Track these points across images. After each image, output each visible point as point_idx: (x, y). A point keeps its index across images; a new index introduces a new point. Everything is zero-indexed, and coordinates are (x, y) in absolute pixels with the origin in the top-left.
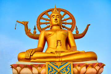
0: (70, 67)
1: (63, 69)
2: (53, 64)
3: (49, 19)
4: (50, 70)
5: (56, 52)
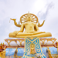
0: (38, 40)
1: (34, 42)
2: (29, 39)
3: (26, 18)
4: (27, 42)
5: (30, 32)
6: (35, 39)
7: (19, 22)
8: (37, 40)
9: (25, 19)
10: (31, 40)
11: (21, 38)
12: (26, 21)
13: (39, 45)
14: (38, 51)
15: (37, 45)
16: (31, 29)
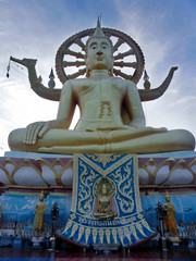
0: (131, 166)
1: (114, 172)
2: (90, 159)
3: (84, 53)
4: (84, 173)
5: (98, 129)
6: (118, 159)
7: (52, 76)
8: (124, 165)
9: (81, 60)
10: (100, 164)
11: (59, 157)
12: (82, 67)
13: (132, 184)
14: (124, 210)
15: (122, 186)
16: (106, 111)
